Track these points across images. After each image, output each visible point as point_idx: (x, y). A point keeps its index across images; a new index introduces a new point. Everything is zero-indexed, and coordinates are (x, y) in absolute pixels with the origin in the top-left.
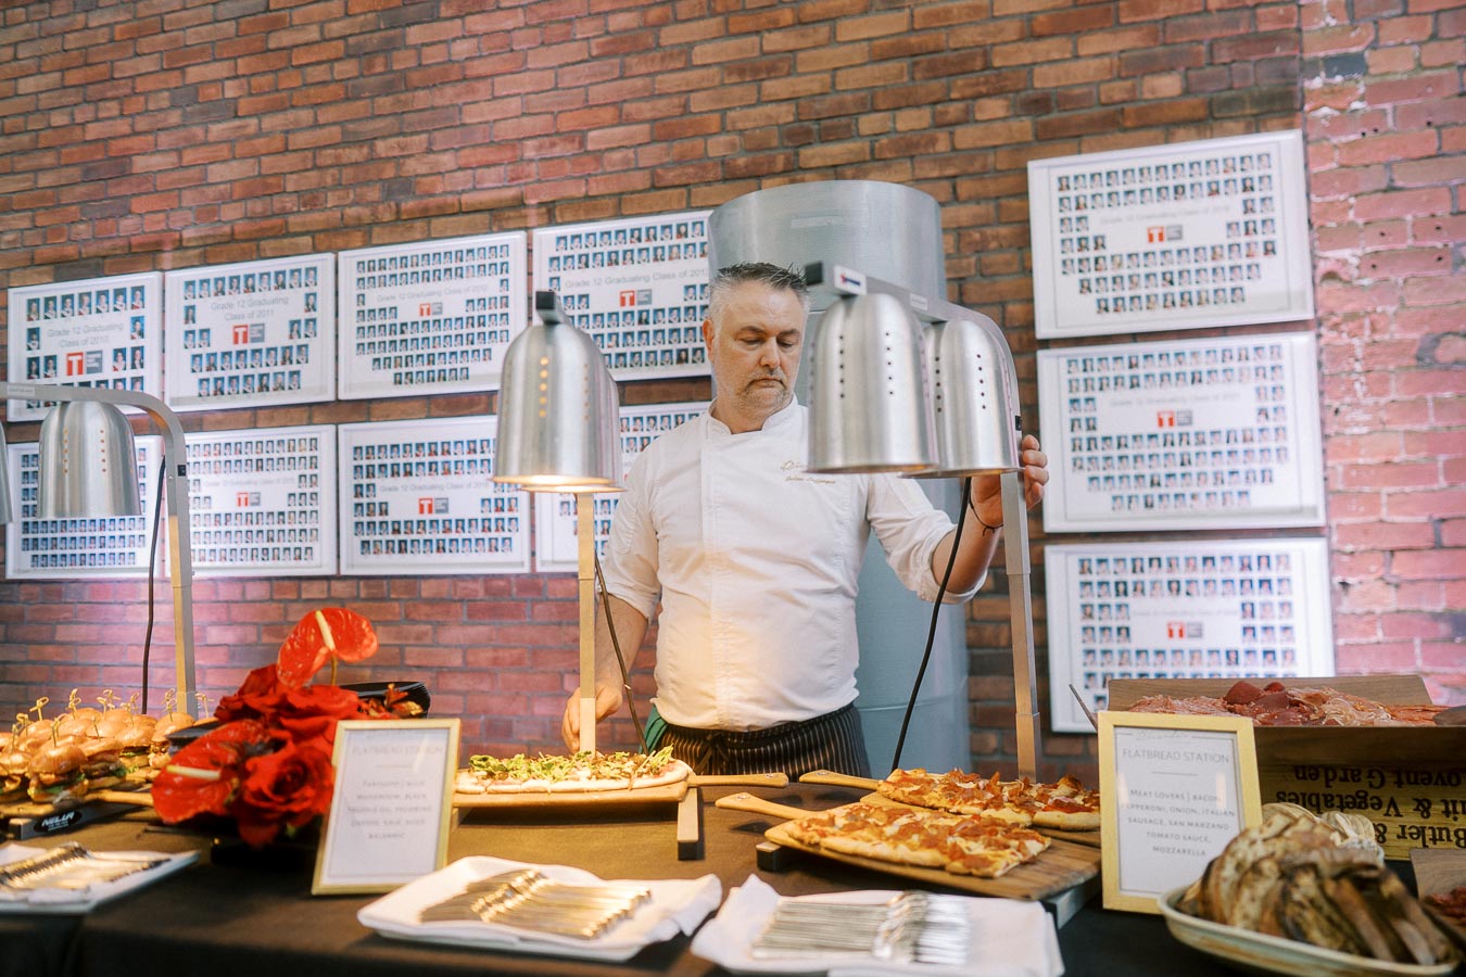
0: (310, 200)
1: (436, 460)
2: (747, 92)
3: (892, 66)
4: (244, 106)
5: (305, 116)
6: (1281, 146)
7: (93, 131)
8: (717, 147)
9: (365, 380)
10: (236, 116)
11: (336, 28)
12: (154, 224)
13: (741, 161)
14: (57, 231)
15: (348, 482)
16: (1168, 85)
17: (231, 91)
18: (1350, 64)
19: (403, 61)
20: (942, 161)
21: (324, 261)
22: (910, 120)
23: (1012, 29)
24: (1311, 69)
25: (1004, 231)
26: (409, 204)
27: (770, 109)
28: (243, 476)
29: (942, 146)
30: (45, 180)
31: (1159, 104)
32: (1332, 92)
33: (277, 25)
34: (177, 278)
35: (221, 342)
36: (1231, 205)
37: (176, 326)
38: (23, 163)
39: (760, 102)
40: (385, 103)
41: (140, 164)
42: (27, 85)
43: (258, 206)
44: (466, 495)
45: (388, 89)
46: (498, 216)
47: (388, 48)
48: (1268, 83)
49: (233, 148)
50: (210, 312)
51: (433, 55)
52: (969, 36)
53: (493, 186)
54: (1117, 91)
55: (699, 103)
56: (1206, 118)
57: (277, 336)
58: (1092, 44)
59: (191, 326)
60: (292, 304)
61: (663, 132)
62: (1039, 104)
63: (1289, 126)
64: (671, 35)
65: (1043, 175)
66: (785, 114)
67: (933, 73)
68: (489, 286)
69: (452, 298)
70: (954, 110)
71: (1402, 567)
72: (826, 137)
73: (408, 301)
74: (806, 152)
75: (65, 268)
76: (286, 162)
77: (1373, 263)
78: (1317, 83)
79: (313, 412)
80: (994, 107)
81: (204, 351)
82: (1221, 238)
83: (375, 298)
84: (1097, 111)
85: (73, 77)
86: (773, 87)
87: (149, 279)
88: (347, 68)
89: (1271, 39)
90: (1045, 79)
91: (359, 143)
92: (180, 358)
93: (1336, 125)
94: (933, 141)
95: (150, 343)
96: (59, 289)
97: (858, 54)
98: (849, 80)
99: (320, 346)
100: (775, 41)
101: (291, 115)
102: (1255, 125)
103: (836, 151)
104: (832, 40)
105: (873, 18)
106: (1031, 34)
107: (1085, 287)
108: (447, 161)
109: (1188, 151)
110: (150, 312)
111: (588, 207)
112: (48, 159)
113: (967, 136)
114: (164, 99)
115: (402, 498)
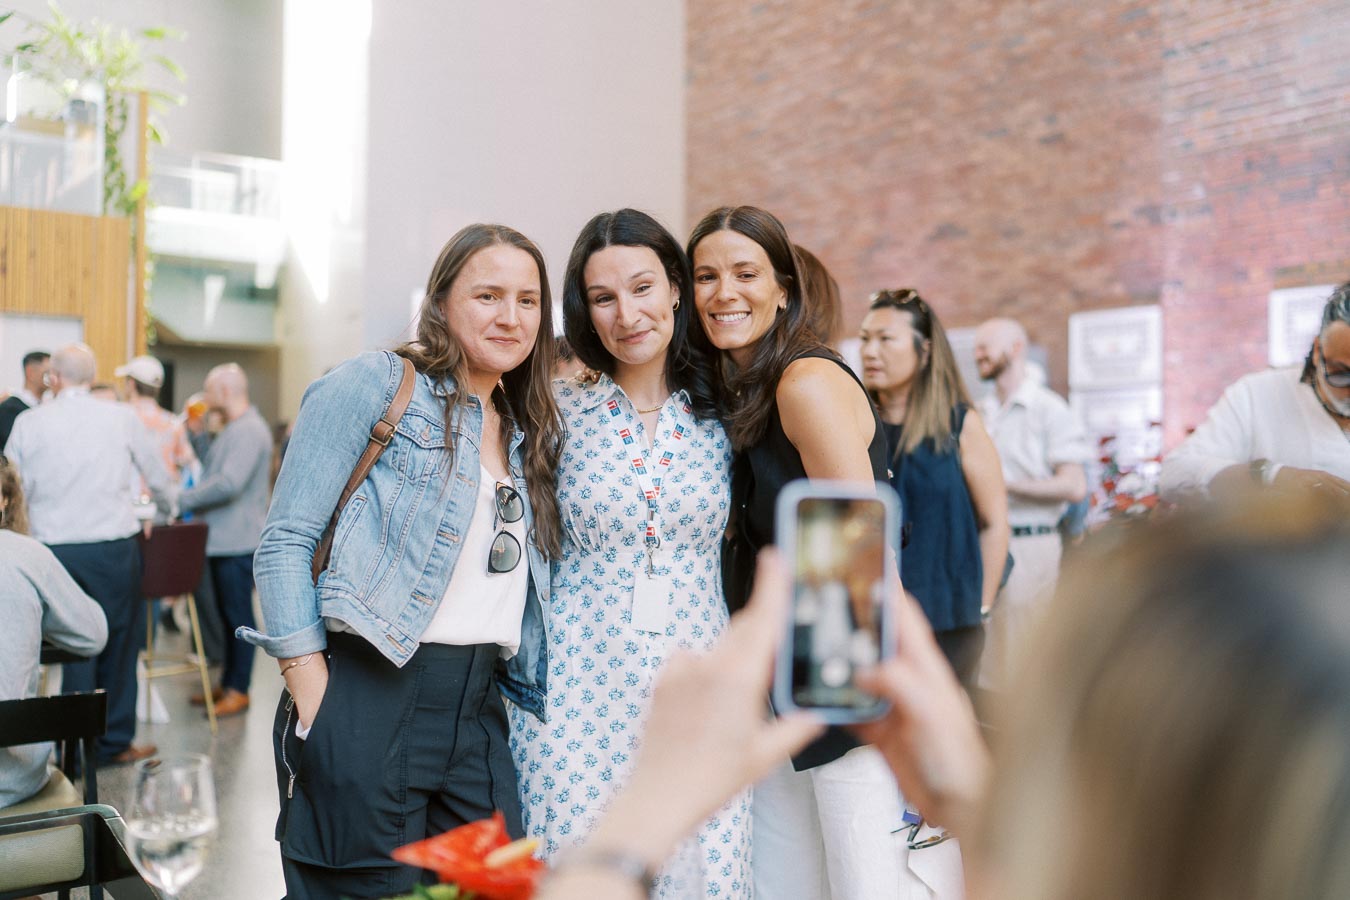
2: (984, 286)
3: (1032, 277)
6: (1152, 314)
13: (983, 311)
16: (1119, 288)
23: (1070, 265)
24: (1165, 282)
27: (992, 292)
31: (1117, 295)
32: (1172, 292)
36: (1134, 338)
39: (989, 289)
45: (868, 279)
48: (1151, 288)
51: (883, 266)
52: (1056, 267)
54: (1103, 290)
56: (1128, 304)
58: (1096, 271)
62: (1078, 294)
63: (1156, 305)
64: (961, 262)
65: (1075, 323)
66: (997, 294)
74: (1002, 310)
77: (1179, 359)
78: (1166, 288)
80: (1063, 295)
84: (1095, 298)
89: (1153, 272)
90: (1081, 285)
93: (1172, 307)
97: (1021, 271)
98: (1018, 281)
102: (1145, 306)
103: (1011, 310)
104: (1013, 266)
105: (1026, 258)
106: (1077, 267)
109: (1123, 314)
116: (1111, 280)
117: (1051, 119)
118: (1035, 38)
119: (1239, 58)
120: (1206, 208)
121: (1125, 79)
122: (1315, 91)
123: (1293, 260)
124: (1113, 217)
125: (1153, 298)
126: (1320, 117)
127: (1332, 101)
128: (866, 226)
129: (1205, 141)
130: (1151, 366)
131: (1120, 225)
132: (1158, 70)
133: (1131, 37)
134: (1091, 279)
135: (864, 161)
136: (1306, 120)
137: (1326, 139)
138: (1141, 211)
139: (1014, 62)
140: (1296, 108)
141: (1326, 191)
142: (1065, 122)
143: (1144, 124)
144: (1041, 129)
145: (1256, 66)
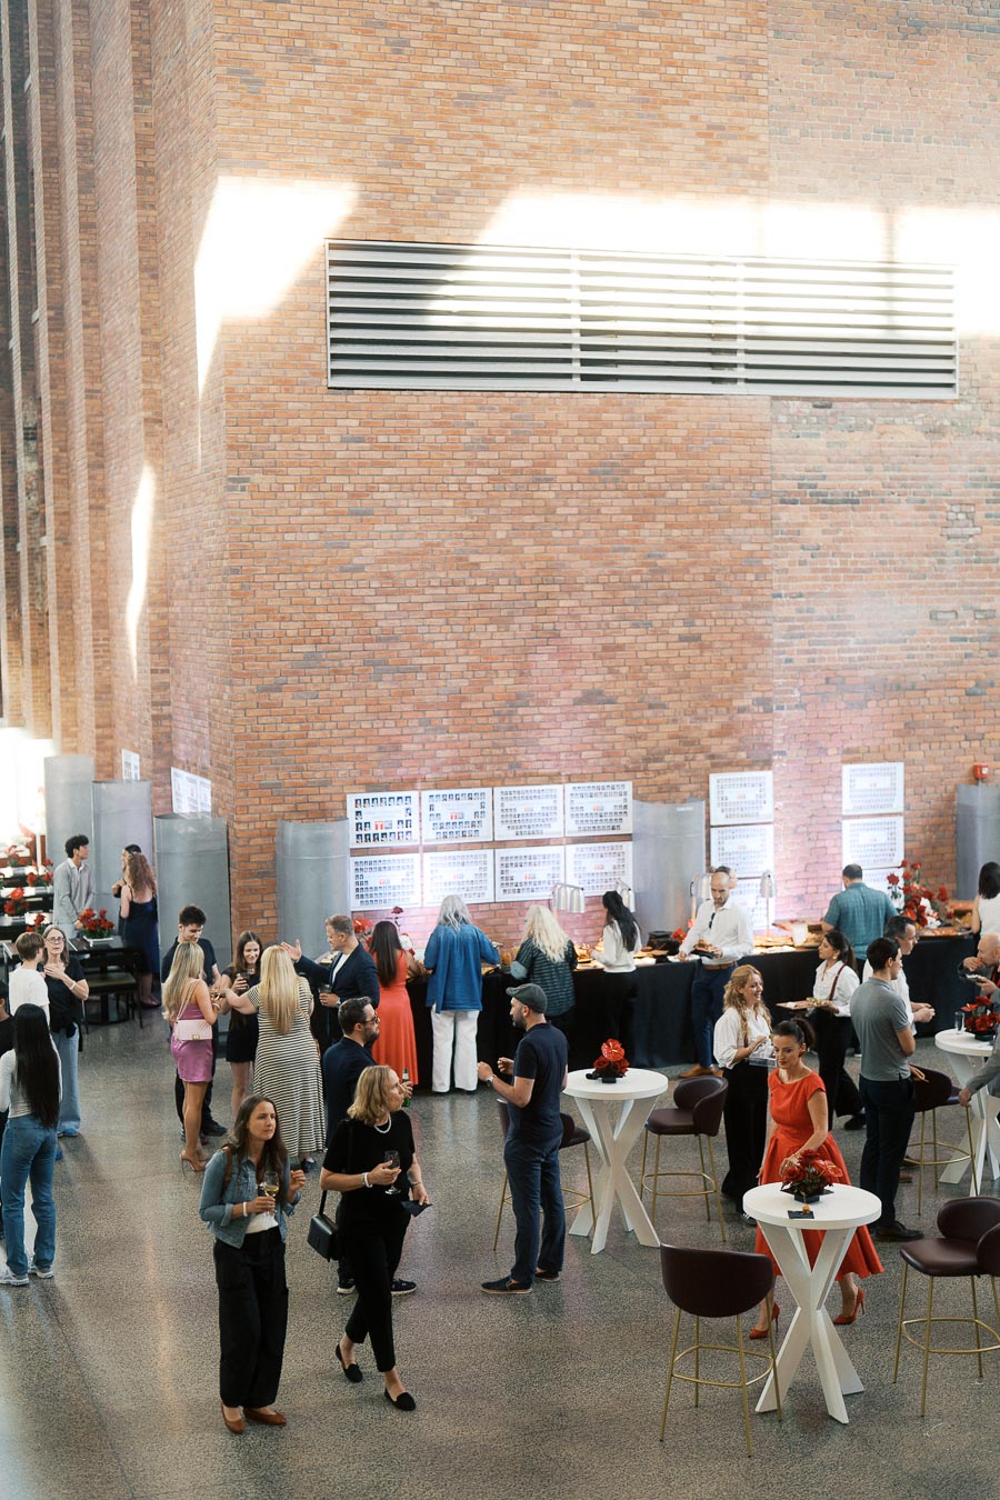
0: (480, 767)
1: (532, 862)
2: (632, 744)
3: (674, 741)
4: (451, 729)
5: (478, 735)
6: (767, 775)
7: (383, 732)
8: (624, 761)
9: (504, 833)
10: (448, 732)
11: (489, 704)
12: (413, 772)
13: (631, 766)
14: (367, 772)
15: (498, 870)
16: (743, 755)
17: (445, 722)
18: (783, 753)
19: (516, 720)
20: (687, 771)
21: (488, 791)
22: (679, 758)
23: (706, 734)
24: (775, 753)
25: (702, 793)
26: (519, 772)
27: (639, 750)
28: (456, 868)
29: (687, 767)
30: (359, 749)
31: (742, 761)
32: (780, 760)
33: (464, 699)
34: (426, 794)
35: (445, 818)
36: (756, 790)
37: (426, 812)
38: (347, 742)
39: (637, 748)
40: (509, 734)
41: (405, 747)
42: (348, 709)
43: (459, 768)
44: (542, 873)
45: (510, 729)
46: (552, 778)
47: (510, 714)
48: (765, 757)
49: (447, 745)
50: (439, 806)
51: (527, 719)
52: (695, 735)
53: (549, 768)
54: (731, 755)
55: (618, 746)
56: (750, 765)
57: (469, 817)
58: (727, 741)
59: (432, 812)
60: (475, 805)
61: (607, 755)
62: (712, 757)
63: (770, 769)
64: (609, 723)
65: (713, 778)
66: (644, 752)
67: (685, 744)
68: (549, 802)
69: (537, 806)
70: (691, 756)
71: (789, 884)
72: (656, 760)
73: (521, 807)
74: (649, 765)
75: (370, 787)
76: (470, 752)
77: (786, 806)
78: (776, 757)
79: (482, 845)
80: (700, 757)
81: (438, 822)
82: (754, 799)
83: (508, 805)
84: (725, 760)
85: (371, 709)
86: (640, 743)
87: (414, 794)
88: (495, 720)
89: (767, 745)
90: (714, 750)
91: (499, 747)
92: (427, 824)
93: (779, 769)
94: (685, 765)
95: (415, 818)
96: (370, 796)
97: (665, 735)
98: (662, 744)
99: (486, 821)
100: (641, 729)
101: (472, 734)
102: (762, 769)
103: (657, 765)
104: (657, 731)
105: (669, 725)
106: (711, 736)
107: (723, 811)
108: (533, 757)
109: (747, 774)
110: (414, 806)
111: (582, 778)
112: (362, 741)
113: (693, 764)
114: (416, 723)
115: (518, 875)
116: (738, 749)
117: (688, 623)
118: (674, 557)
119: (820, 611)
120: (801, 706)
121: (746, 606)
122: (865, 642)
123: (853, 744)
124: (736, 703)
125: (766, 764)
126: (867, 658)
127: (874, 649)
128: (504, 682)
129: (800, 660)
130: (767, 811)
131: (742, 710)
132: (768, 606)
133: (751, 577)
134: (721, 746)
135: (503, 623)
136: (860, 659)
137: (872, 673)
138: (759, 702)
139: (657, 571)
140: (855, 651)
141: (871, 704)
142: (699, 627)
143: (760, 641)
144: (679, 629)
145: (833, 619)
